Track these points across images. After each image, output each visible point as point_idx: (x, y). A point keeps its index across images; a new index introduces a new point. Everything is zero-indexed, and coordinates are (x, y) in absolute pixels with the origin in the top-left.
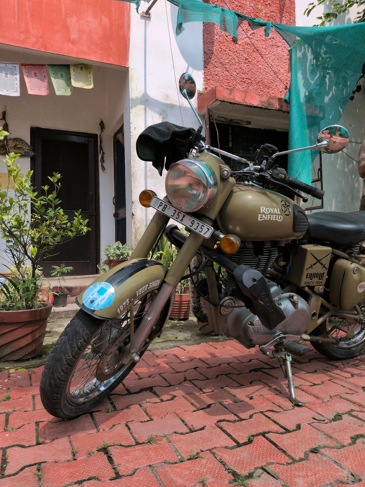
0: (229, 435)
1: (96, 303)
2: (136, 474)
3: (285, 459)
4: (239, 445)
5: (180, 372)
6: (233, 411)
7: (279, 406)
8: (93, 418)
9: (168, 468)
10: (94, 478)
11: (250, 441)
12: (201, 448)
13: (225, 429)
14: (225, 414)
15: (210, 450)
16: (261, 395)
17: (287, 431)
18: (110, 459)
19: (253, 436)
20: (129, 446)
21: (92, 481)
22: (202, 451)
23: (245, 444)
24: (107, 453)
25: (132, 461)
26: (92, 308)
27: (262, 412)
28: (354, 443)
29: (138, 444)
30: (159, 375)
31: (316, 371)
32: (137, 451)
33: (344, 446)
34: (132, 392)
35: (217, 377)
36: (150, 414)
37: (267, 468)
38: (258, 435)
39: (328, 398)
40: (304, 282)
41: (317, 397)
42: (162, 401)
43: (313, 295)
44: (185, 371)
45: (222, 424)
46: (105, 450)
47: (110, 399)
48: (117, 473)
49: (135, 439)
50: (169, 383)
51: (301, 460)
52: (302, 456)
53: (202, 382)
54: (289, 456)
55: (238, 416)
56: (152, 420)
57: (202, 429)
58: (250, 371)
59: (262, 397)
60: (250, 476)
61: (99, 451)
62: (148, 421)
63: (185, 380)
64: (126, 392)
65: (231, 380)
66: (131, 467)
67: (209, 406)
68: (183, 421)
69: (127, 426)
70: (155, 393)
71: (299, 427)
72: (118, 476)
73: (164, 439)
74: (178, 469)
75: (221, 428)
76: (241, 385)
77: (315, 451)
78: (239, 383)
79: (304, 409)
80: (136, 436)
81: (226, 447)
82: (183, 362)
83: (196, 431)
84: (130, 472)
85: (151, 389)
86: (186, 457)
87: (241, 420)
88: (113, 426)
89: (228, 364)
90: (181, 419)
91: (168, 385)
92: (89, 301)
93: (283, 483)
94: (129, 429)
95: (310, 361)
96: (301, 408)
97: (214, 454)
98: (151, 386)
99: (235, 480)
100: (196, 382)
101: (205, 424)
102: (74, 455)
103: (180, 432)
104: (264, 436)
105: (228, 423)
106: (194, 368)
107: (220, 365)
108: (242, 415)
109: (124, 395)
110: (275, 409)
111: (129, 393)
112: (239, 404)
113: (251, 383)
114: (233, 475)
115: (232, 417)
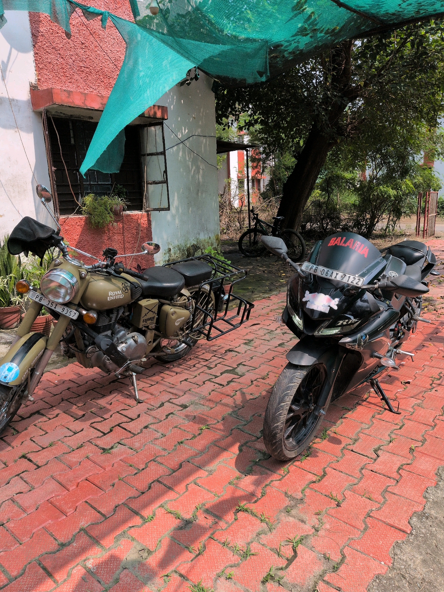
0: (99, 430)
1: (8, 377)
2: (49, 463)
3: (130, 435)
4: (105, 434)
5: (57, 395)
6: (100, 415)
7: (128, 405)
8: (5, 441)
9: (66, 456)
10: (26, 471)
11: (111, 431)
12: (83, 441)
13: (96, 427)
14: (95, 418)
15: (88, 441)
16: (117, 400)
17: (132, 420)
18: (30, 460)
19: (113, 427)
20: (38, 451)
21: (25, 473)
22: (84, 443)
23: (109, 433)
24: (26, 458)
25: (44, 458)
26: (7, 382)
27: (118, 412)
28: (167, 418)
29: (43, 448)
30: (41, 400)
31: (154, 374)
32: (45, 453)
33: (161, 421)
34: (25, 417)
35: (86, 392)
36: (45, 429)
37: (120, 442)
38: (115, 426)
39: (159, 394)
40: (142, 325)
41: (152, 394)
42: (50, 419)
43: (149, 331)
44: (61, 393)
45: (93, 425)
46: (24, 457)
47: (10, 426)
48: (37, 466)
49: (40, 446)
50: (50, 405)
51: (138, 433)
52: (139, 432)
53: (75, 399)
54: (132, 433)
55: (103, 418)
56: (47, 433)
57: (82, 430)
58: (110, 383)
59: (118, 402)
60: (112, 448)
61: (20, 458)
62: (45, 434)
63: (63, 400)
64: (20, 419)
65: (96, 393)
66: (45, 461)
67: (84, 415)
68: (68, 429)
69: (32, 440)
70: (43, 415)
71: (139, 416)
72: (39, 467)
73: (60, 442)
74: (72, 455)
75: (93, 427)
76: (104, 396)
77: (146, 427)
78: (102, 394)
79: (144, 403)
80: (41, 445)
81: (98, 437)
82: (57, 385)
83: (78, 433)
84: (45, 464)
85: (38, 412)
86: (75, 448)
87: (105, 419)
88: (22, 442)
89: (93, 380)
90: (67, 428)
91: (51, 407)
92: (3, 377)
93: (128, 447)
94: (34, 442)
95: (152, 366)
96: (141, 404)
97: (91, 442)
98: (37, 410)
99: (104, 452)
100: (72, 400)
101: (83, 427)
102: (5, 464)
103: (68, 435)
104: (119, 426)
105: (97, 423)
106: (67, 389)
107: (87, 382)
108: (105, 416)
109: (20, 421)
110: (126, 408)
111: (23, 419)
112: (103, 410)
113: (110, 393)
114: (103, 450)
115: (99, 419)
